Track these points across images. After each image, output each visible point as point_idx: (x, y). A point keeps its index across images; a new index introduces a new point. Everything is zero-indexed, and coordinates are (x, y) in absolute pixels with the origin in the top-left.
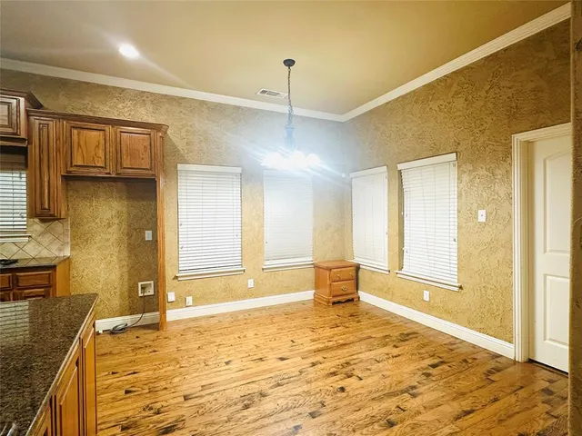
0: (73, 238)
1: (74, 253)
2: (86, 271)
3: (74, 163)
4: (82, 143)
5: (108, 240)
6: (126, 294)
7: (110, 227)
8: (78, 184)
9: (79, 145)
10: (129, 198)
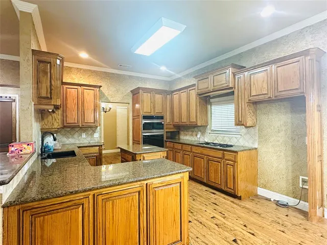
0: (259, 137)
1: (260, 147)
2: (265, 158)
3: (252, 95)
4: (256, 83)
5: (278, 141)
6: (291, 181)
7: (279, 132)
8: (262, 105)
9: (254, 84)
10: (292, 112)
